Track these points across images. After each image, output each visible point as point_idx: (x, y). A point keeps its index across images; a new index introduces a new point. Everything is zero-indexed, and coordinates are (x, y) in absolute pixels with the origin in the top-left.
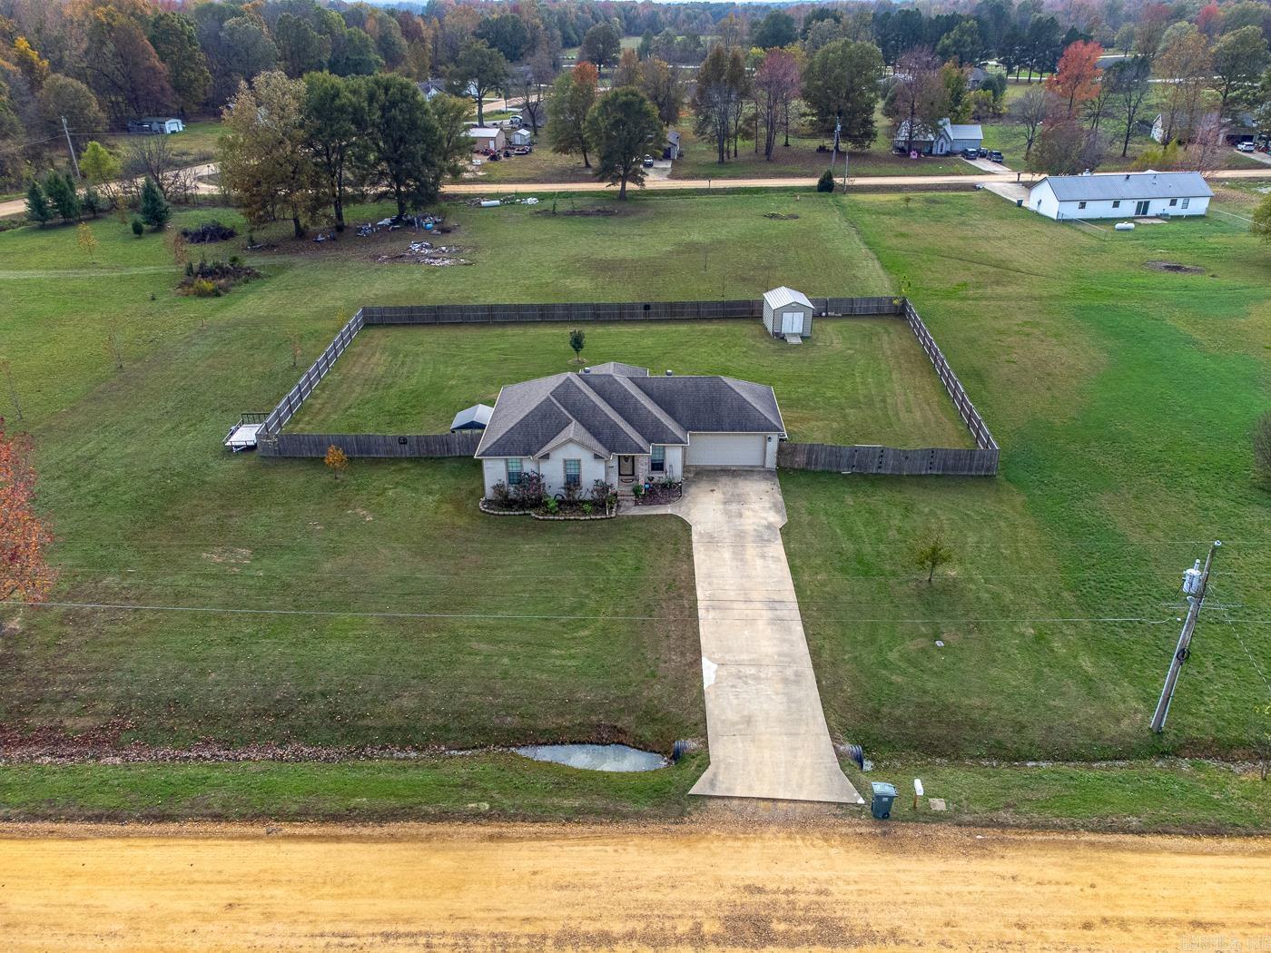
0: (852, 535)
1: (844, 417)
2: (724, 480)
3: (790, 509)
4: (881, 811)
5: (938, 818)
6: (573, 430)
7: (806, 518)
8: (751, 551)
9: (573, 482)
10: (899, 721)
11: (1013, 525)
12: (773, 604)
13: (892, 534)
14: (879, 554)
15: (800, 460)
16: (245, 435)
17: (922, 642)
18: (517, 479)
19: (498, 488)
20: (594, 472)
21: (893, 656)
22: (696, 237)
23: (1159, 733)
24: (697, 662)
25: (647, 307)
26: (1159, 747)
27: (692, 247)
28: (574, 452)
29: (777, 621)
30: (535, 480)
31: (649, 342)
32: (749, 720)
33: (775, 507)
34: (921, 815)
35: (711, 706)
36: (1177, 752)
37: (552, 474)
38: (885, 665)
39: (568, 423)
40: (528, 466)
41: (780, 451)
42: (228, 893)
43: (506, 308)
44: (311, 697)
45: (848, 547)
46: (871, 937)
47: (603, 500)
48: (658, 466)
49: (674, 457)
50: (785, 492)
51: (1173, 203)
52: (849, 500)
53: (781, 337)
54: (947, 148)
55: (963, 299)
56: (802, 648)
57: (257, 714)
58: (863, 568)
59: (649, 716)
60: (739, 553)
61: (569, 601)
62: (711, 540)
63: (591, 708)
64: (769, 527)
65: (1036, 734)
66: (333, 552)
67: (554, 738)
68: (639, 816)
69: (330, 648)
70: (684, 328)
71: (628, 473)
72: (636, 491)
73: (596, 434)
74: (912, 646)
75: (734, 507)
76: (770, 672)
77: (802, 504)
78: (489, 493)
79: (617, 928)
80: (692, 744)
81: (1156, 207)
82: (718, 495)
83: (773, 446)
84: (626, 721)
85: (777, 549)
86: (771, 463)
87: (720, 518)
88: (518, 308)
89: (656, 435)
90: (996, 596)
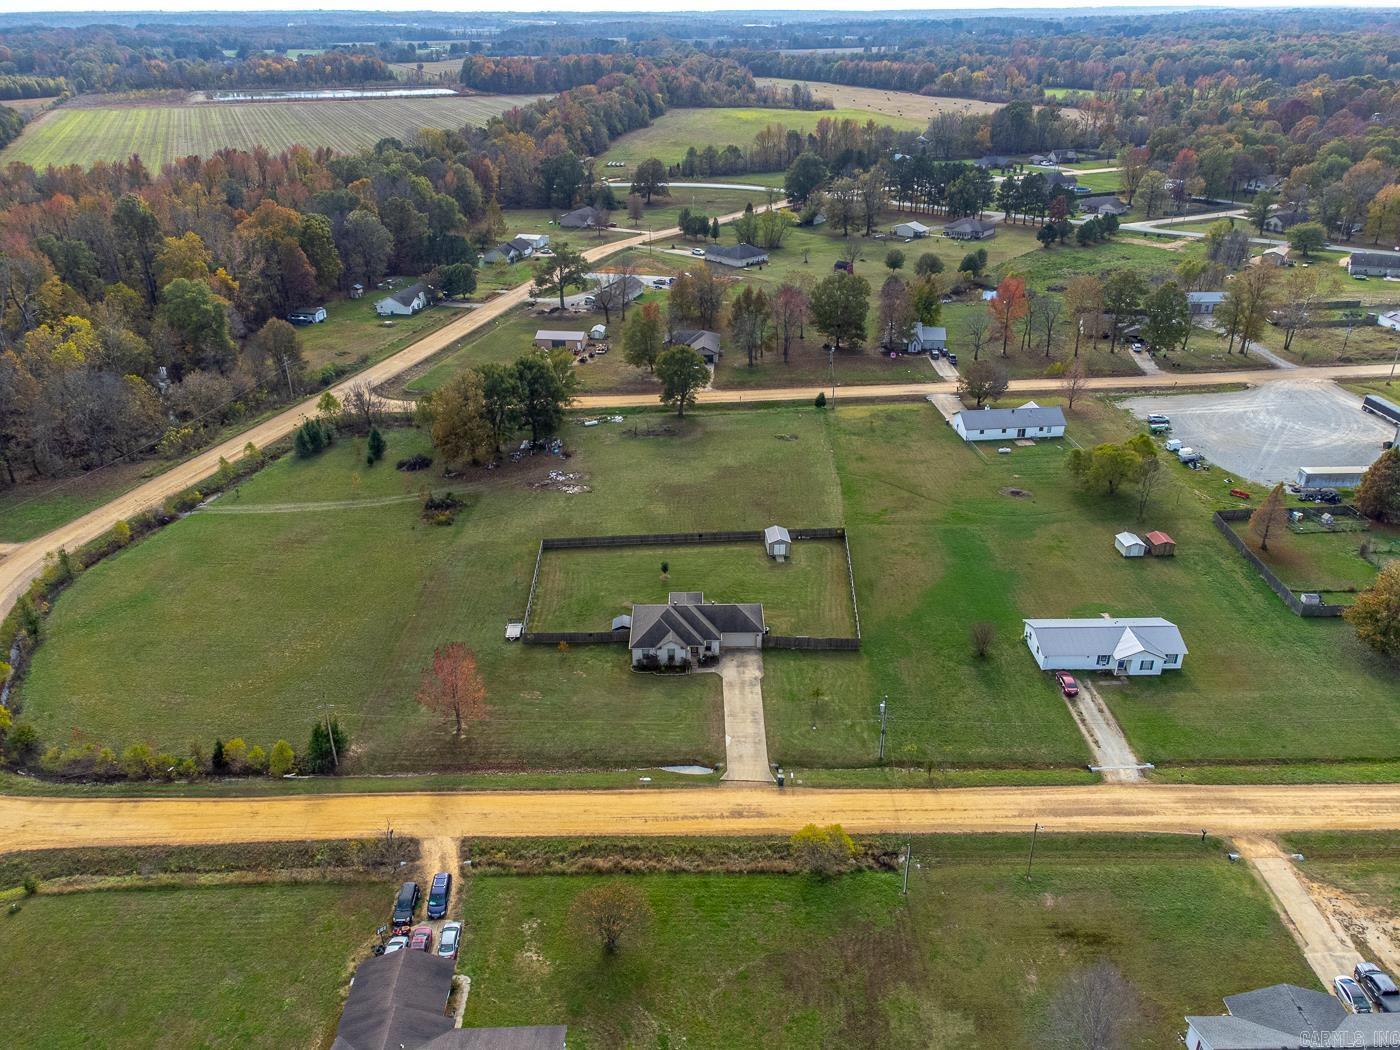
0: (790, 682)
1: (798, 614)
2: (738, 654)
3: (764, 669)
4: (781, 783)
5: (799, 785)
6: (671, 635)
7: (772, 674)
8: (747, 689)
9: (671, 658)
10: (794, 757)
11: (859, 676)
12: (754, 714)
13: (807, 681)
14: (800, 690)
15: (771, 645)
16: (513, 631)
17: (808, 728)
18: (646, 656)
19: (638, 661)
20: (681, 654)
21: (795, 733)
22: (730, 460)
23: (881, 759)
24: (724, 737)
25: (700, 536)
26: (880, 763)
27: (727, 472)
28: (672, 646)
29: (755, 721)
30: (654, 658)
31: (702, 561)
32: (741, 756)
33: (759, 668)
34: (794, 785)
35: (728, 752)
36: (886, 765)
37: (662, 655)
38: (792, 736)
39: (668, 632)
40: (652, 651)
41: (763, 641)
42: (582, 808)
43: (621, 537)
44: (586, 751)
45: (788, 687)
46: (771, 815)
47: (685, 666)
48: (708, 648)
49: (716, 646)
50: (764, 661)
51: (1041, 429)
52: (792, 663)
53: (774, 557)
54: (919, 348)
55: (881, 523)
56: (763, 730)
57: (569, 757)
58: (792, 697)
59: (707, 756)
60: (742, 693)
61: (675, 713)
62: (731, 684)
63: (686, 754)
64: (756, 678)
65: (839, 760)
66: (575, 693)
67: (674, 764)
68: (705, 787)
69: (588, 733)
70: (721, 549)
71: (695, 652)
72: (699, 661)
73: (681, 637)
74: (804, 729)
75: (741, 669)
76: (750, 740)
77: (771, 667)
78: (635, 663)
79: (698, 815)
80: (721, 765)
81: (1031, 432)
82: (735, 662)
83: (760, 638)
84: (699, 758)
85: (758, 689)
86: (759, 645)
87: (736, 674)
88: (628, 537)
89: (707, 635)
90: (841, 709)
